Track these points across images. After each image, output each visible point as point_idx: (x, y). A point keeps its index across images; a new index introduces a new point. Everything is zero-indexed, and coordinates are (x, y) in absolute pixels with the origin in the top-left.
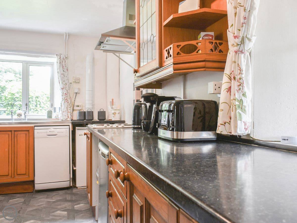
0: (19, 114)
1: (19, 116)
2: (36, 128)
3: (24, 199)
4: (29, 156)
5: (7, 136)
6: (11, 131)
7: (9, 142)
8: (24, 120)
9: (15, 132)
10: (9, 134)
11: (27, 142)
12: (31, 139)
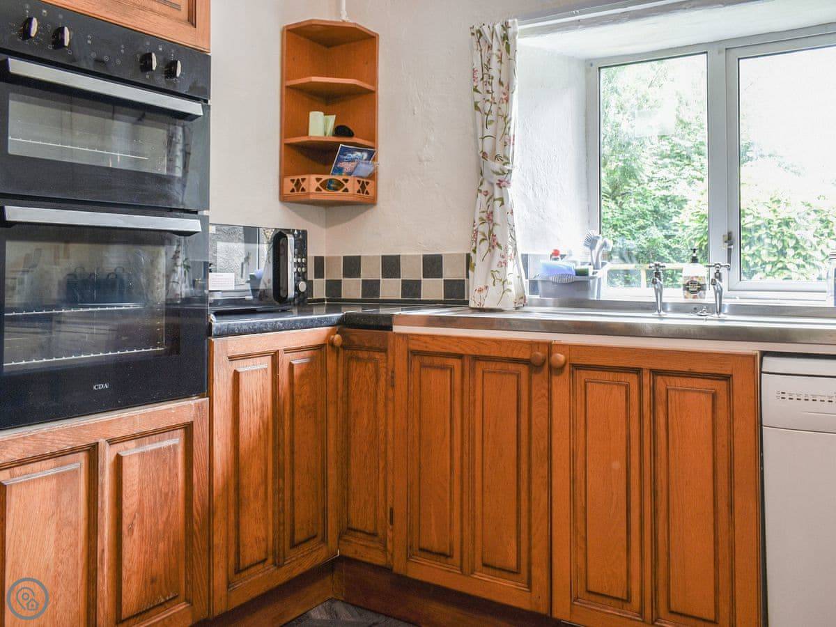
0: (693, 283)
1: (692, 292)
2: (770, 364)
4: (732, 523)
5: (619, 393)
6: (638, 371)
7: (628, 428)
8: (713, 313)
9: (659, 379)
10: (627, 387)
11: (723, 439)
12: (743, 427)
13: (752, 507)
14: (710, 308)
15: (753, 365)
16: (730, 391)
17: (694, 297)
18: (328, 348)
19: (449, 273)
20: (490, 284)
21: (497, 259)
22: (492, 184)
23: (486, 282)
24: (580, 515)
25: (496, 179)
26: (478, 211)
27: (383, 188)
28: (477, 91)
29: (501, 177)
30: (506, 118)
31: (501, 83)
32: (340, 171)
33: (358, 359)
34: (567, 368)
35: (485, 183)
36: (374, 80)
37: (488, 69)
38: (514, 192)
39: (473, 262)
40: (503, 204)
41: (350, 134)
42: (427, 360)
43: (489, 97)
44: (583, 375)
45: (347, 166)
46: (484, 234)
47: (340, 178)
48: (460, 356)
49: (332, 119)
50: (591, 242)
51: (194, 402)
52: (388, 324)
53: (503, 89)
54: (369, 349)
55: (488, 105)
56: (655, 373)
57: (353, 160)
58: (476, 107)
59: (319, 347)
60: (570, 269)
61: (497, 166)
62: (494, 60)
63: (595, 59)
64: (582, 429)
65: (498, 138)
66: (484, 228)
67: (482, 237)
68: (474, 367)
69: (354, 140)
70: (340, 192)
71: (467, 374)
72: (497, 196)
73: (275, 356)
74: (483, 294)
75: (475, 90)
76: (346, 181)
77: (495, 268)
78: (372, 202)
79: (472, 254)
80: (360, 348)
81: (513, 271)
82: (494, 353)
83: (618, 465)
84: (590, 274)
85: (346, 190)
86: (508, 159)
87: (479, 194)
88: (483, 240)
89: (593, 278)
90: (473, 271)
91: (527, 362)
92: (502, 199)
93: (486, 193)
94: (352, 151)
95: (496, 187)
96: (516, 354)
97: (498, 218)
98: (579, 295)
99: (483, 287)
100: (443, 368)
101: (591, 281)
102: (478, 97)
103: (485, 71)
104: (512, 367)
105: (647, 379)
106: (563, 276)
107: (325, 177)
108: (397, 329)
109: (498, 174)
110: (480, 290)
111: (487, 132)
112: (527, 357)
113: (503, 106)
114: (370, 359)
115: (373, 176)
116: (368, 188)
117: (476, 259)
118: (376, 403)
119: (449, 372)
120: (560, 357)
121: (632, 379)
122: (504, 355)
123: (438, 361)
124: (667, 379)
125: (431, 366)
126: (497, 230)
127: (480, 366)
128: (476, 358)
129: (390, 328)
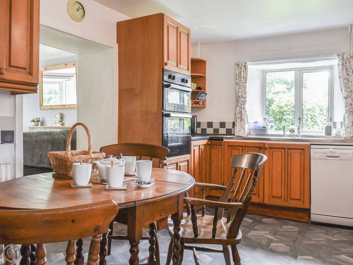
0: (292, 130)
2: (312, 146)
3: (299, 229)
4: (304, 179)
5: (280, 154)
6: (284, 149)
7: (282, 161)
8: (297, 137)
9: (289, 150)
10: (282, 152)
11: (302, 162)
12: (307, 160)
13: (308, 175)
14: (297, 136)
15: (309, 147)
16: (304, 152)
17: (292, 133)
18: (207, 145)
19: (227, 127)
20: (241, 130)
21: (243, 123)
22: (241, 104)
23: (240, 129)
24: (271, 181)
25: (242, 103)
26: (237, 110)
27: (207, 104)
28: (237, 80)
29: (244, 103)
30: (245, 87)
31: (244, 78)
32: (198, 99)
33: (213, 148)
34: (268, 148)
35: (239, 104)
36: (205, 74)
37: (241, 74)
38: (247, 106)
39: (236, 124)
40: (244, 109)
41: (201, 89)
42: (233, 147)
43: (241, 81)
44: (272, 150)
45: (200, 98)
46: (239, 117)
47: (198, 101)
48: (242, 146)
49: (195, 85)
50: (265, 119)
51: (188, 155)
52: (222, 139)
53: (244, 79)
54: (217, 145)
55: (240, 83)
56: (288, 149)
57: (202, 96)
58: (237, 84)
59: (205, 145)
60: (261, 126)
61: (243, 99)
62: (242, 72)
63: (265, 70)
64: (272, 162)
65: (243, 92)
66: (239, 115)
67: (238, 118)
68: (245, 149)
69: (202, 91)
70: (198, 105)
71: (243, 150)
72: (243, 107)
73: (199, 146)
74: (239, 133)
75: (237, 79)
76: (200, 102)
77: (242, 126)
78: (205, 107)
79: (236, 122)
80: (214, 145)
81: (247, 127)
82: (251, 145)
83: (280, 169)
84: (266, 128)
85: (200, 104)
86: (245, 98)
87: (238, 107)
88: (239, 118)
89: (267, 128)
90: (236, 126)
91: (259, 147)
92: (244, 108)
93: (239, 106)
94: (202, 94)
95: (242, 105)
96: (256, 146)
97: (243, 113)
98: (263, 133)
99: (239, 130)
100: (237, 149)
101: (267, 129)
102: (237, 81)
103: (239, 75)
104: (255, 148)
105: (286, 150)
106: (259, 128)
107: (194, 101)
108: (224, 140)
109: (243, 101)
110: (238, 131)
111: (240, 91)
112: (259, 146)
113: (244, 84)
114: (217, 148)
115: (205, 100)
116: (204, 104)
117: (237, 123)
118: (219, 158)
119: (239, 150)
120: (267, 146)
121: (283, 150)
122: (253, 146)
123: (236, 148)
124: (291, 150)
125: (234, 149)
126: (243, 116)
127: (247, 149)
128: (246, 147)
129: (223, 140)
